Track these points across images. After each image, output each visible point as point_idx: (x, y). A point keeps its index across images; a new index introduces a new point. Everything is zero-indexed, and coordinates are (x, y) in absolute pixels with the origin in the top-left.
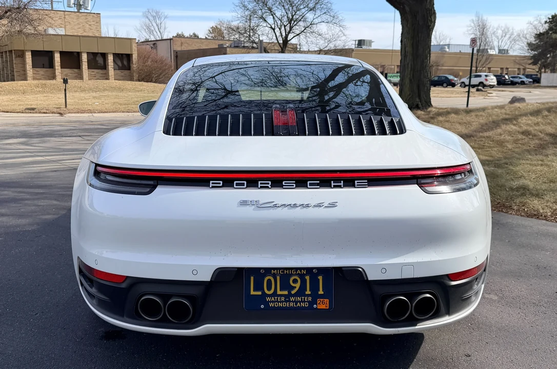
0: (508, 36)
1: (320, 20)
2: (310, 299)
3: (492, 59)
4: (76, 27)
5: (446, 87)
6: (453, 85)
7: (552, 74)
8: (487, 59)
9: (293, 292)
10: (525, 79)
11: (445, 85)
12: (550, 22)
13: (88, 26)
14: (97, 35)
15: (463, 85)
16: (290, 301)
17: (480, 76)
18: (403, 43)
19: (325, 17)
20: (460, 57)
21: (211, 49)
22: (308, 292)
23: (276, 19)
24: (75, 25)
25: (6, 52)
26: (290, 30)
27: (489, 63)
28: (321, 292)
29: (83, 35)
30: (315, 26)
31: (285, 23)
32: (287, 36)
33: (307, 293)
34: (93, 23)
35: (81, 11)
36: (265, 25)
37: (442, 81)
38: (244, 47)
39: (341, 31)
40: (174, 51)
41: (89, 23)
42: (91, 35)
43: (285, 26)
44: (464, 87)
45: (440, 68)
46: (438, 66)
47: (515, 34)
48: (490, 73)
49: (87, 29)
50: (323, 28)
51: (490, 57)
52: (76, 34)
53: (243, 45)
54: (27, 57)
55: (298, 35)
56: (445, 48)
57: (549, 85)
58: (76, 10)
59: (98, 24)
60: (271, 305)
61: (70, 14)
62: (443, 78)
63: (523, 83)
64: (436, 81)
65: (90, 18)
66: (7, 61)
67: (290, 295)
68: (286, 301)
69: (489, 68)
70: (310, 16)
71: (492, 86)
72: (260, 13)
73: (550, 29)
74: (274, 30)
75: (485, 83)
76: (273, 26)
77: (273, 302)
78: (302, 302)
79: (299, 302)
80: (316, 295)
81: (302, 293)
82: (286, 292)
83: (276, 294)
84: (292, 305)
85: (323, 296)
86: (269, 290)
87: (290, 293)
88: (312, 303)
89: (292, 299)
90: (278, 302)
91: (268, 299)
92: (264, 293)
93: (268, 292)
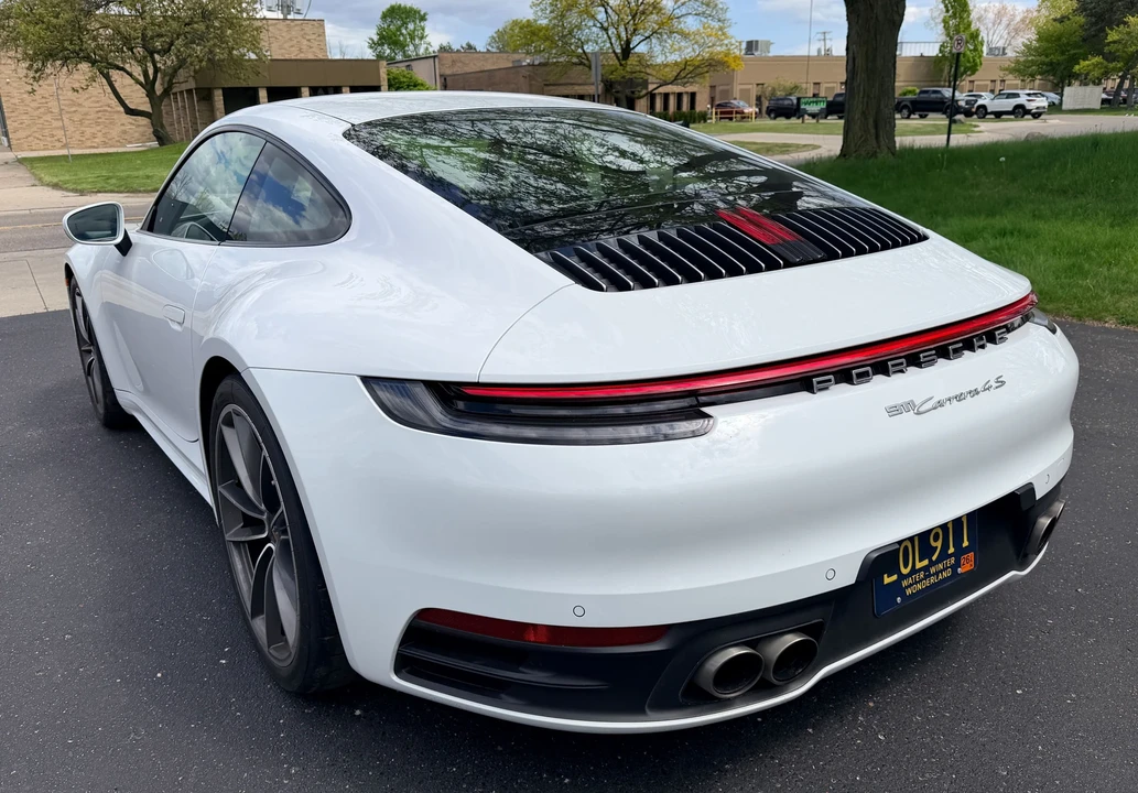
2: (953, 560)
4: (286, 46)
7: (1083, 88)
9: (934, 558)
13: (305, 42)
14: (321, 57)
16: (930, 576)
18: (851, 52)
21: (500, 69)
22: (951, 550)
23: (610, 11)
24: (286, 42)
25: (181, 92)
26: (635, 30)
28: (966, 544)
29: (298, 58)
31: (626, 19)
32: (628, 42)
33: (950, 552)
34: (314, 37)
35: (289, 17)
36: (591, 23)
40: (441, 76)
41: (308, 37)
42: (311, 57)
43: (625, 24)
49: (304, 47)
52: (287, 57)
54: (216, 98)
55: (647, 38)
57: (1077, 107)
58: (281, 17)
59: (321, 38)
60: (909, 592)
61: (276, 24)
65: (308, 28)
66: (184, 107)
67: (931, 564)
68: (926, 577)
74: (607, 31)
76: (606, 25)
77: (911, 585)
78: (945, 569)
79: (941, 571)
80: (960, 551)
81: (944, 555)
82: (926, 562)
83: (914, 571)
84: (933, 580)
85: (967, 550)
86: (906, 566)
87: (930, 561)
88: (954, 567)
89: (933, 570)
90: (916, 583)
91: (905, 583)
92: (900, 574)
93: (905, 571)
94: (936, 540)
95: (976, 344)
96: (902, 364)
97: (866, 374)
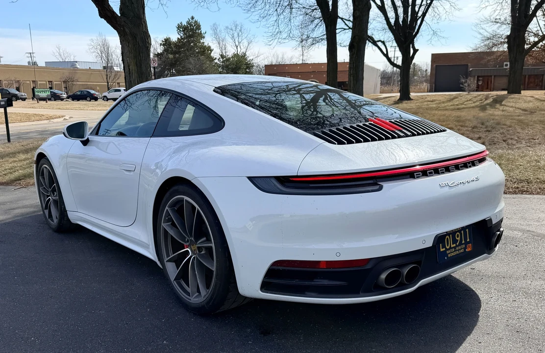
2: (464, 246)
5: (90, 101)
6: (96, 99)
8: (115, 75)
9: (457, 244)
11: (88, 99)
12: (164, 44)
15: (105, 98)
17: (119, 91)
20: (92, 73)
22: (463, 242)
27: (118, 79)
28: (468, 240)
37: (85, 95)
44: (107, 101)
45: (75, 83)
46: (73, 81)
48: (119, 87)
51: (119, 74)
56: (76, 65)
60: (449, 255)
62: (86, 93)
64: (79, 95)
67: (456, 246)
68: (455, 251)
69: (119, 83)
73: (165, 50)
77: (450, 253)
78: (461, 249)
79: (460, 249)
80: (466, 243)
81: (461, 244)
82: (455, 245)
83: (451, 248)
84: (457, 252)
85: (469, 243)
86: (448, 246)
87: (456, 245)
88: (465, 248)
89: (457, 248)
90: (452, 253)
91: (448, 252)
92: (446, 248)
93: (448, 247)
94: (458, 237)
95: (468, 165)
96: (443, 170)
97: (431, 173)
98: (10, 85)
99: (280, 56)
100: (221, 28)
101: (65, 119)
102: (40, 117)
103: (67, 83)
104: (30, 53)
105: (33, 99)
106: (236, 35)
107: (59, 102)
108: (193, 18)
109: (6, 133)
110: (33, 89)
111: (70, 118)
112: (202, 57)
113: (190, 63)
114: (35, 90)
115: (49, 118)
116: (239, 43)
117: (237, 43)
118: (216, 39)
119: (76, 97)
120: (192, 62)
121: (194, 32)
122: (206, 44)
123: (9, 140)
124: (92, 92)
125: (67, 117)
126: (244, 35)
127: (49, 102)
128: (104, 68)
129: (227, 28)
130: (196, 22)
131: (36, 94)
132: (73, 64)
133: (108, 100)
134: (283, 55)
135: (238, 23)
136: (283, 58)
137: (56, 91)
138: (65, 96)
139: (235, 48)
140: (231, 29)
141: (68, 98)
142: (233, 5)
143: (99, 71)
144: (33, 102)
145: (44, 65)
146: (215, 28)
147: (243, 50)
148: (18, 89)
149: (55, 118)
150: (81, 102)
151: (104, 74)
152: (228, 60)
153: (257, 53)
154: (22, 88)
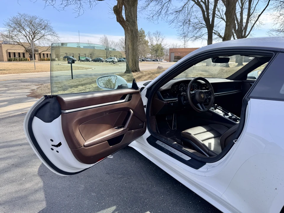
0: (113, 44)
1: (47, 34)
3: (112, 52)
6: (103, 62)
8: (110, 52)
10: (124, 60)
11: (100, 61)
17: (112, 58)
19: (49, 33)
20: (101, 51)
26: (34, 37)
30: (45, 36)
31: (32, 34)
32: (33, 40)
36: (21, 34)
38: (9, 44)
39: (58, 39)
43: (31, 35)
45: (94, 55)
47: (116, 44)
50: (49, 37)
53: (9, 43)
55: (38, 39)
62: (99, 59)
63: (123, 61)
69: (111, 56)
70: (43, 32)
71: (116, 62)
72: (18, 29)
74: (26, 37)
75: (114, 61)
76: (25, 35)
98: (70, 55)
99: (175, 45)
100: (152, 33)
101: (92, 69)
102: (83, 68)
103: (91, 55)
104: (78, 43)
105: (79, 61)
106: (157, 36)
107: (88, 62)
108: (142, 29)
109: (71, 74)
110: (79, 57)
111: (94, 69)
112: (144, 45)
113: (140, 48)
114: (80, 57)
115: (86, 69)
116: (158, 40)
117: (157, 40)
118: (149, 38)
119: (95, 61)
120: (141, 47)
121: (142, 35)
122: (146, 40)
123: (72, 78)
124: (101, 59)
125: (93, 69)
126: (161, 36)
127: (85, 62)
128: (106, 49)
129: (154, 33)
130: (143, 30)
131: (80, 58)
132: (94, 47)
133: (107, 62)
134: (176, 45)
135: (158, 31)
136: (176, 46)
137: (88, 58)
138: (91, 60)
139: (157, 42)
140: (156, 34)
141: (92, 61)
142: (165, 21)
143: (104, 50)
144: (79, 62)
145: (83, 47)
146: (149, 34)
147: (160, 42)
148: (73, 57)
149: (89, 69)
150: (97, 62)
151: (105, 51)
152: (154, 46)
153: (165, 44)
154: (74, 56)
